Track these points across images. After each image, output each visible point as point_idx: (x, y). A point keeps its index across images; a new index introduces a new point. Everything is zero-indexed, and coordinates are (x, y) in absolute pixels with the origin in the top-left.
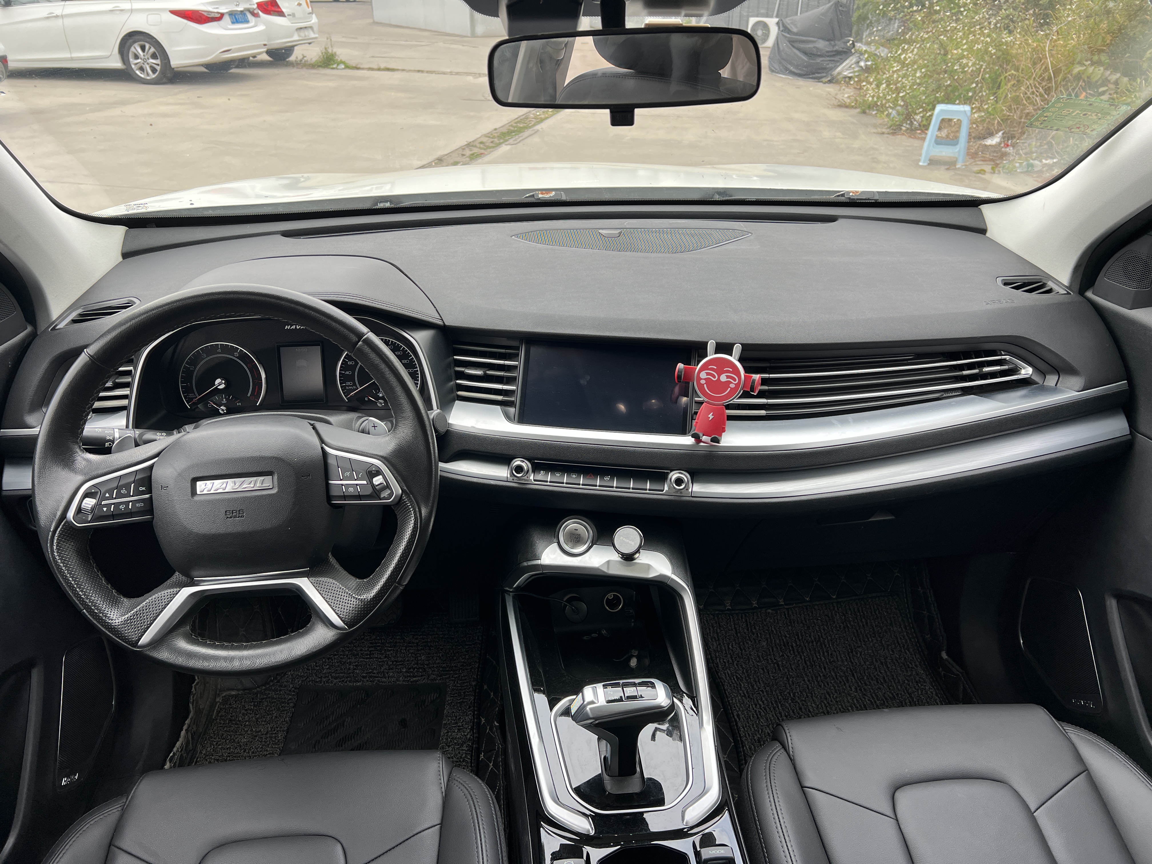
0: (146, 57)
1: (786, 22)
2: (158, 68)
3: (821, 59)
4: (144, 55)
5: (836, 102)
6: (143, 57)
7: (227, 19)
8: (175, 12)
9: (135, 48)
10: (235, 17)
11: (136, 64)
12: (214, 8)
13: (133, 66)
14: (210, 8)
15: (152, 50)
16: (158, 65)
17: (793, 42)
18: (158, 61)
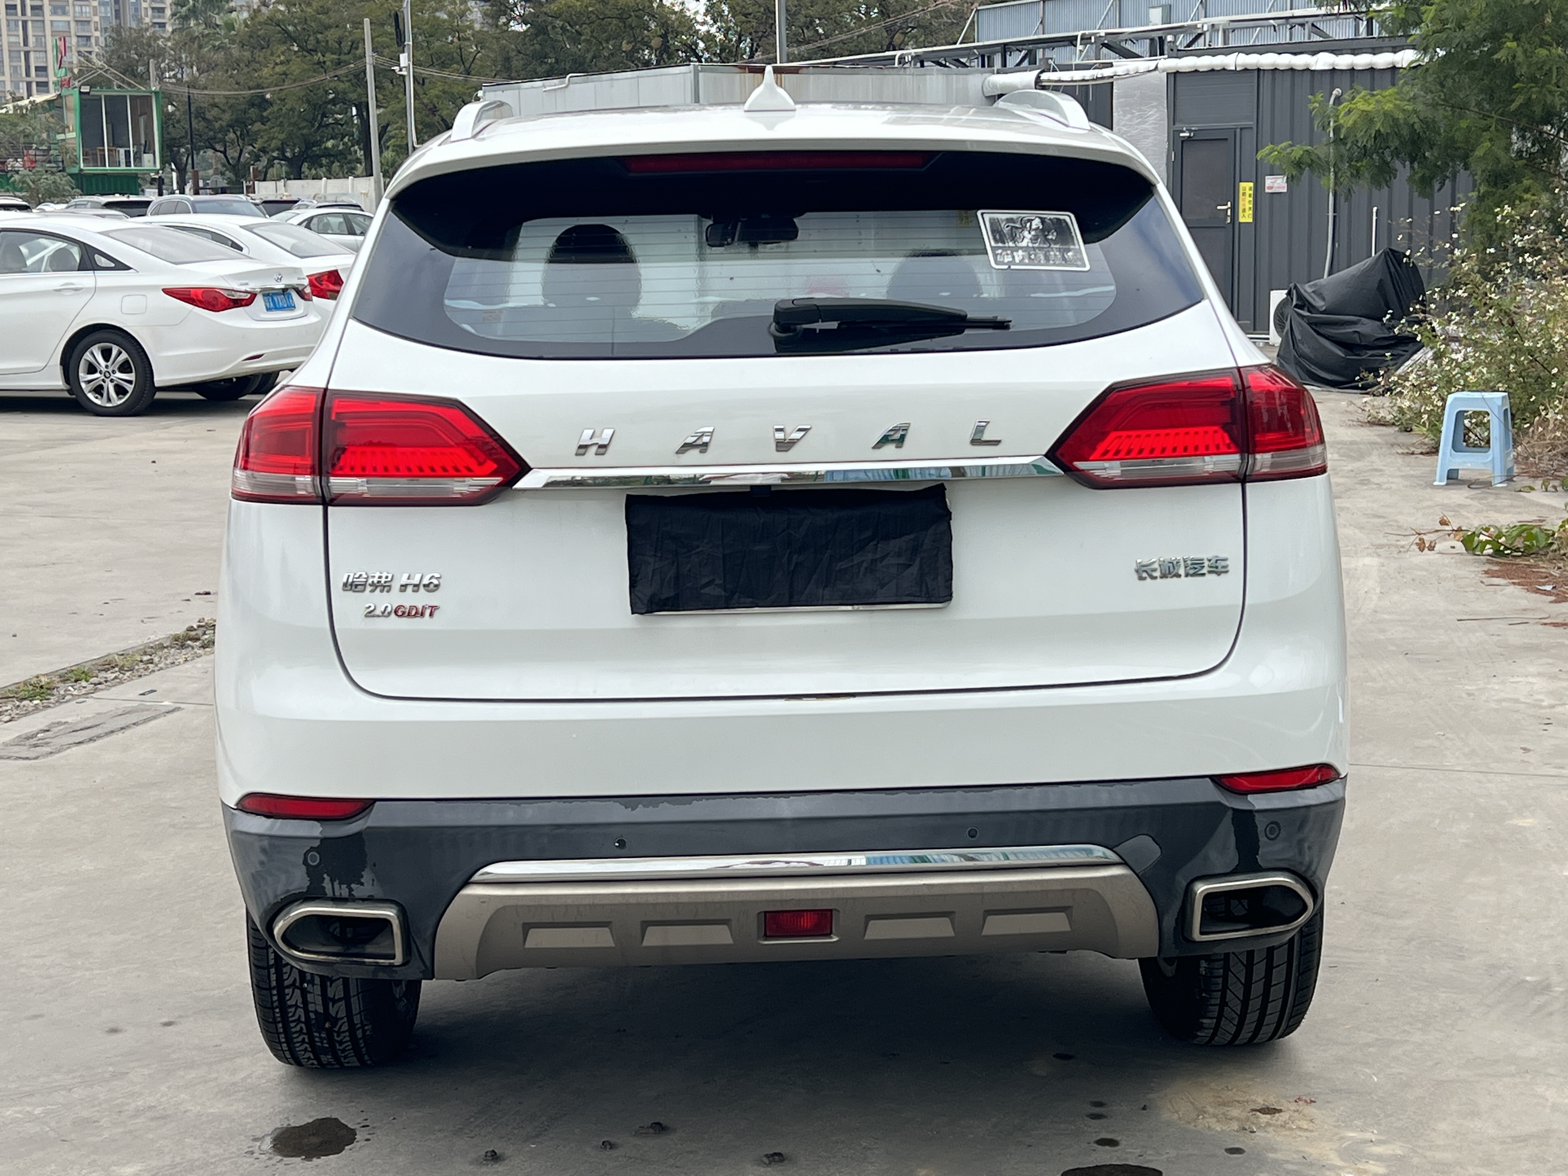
0: (110, 370)
1: (1306, 291)
2: (130, 388)
3: (1370, 353)
4: (107, 367)
5: (1364, 418)
6: (104, 369)
7: (259, 301)
8: (168, 292)
9: (92, 354)
10: (273, 300)
11: (89, 382)
12: (242, 285)
13: (83, 385)
14: (236, 286)
15: (124, 356)
16: (130, 382)
17: (1316, 324)
18: (131, 377)
